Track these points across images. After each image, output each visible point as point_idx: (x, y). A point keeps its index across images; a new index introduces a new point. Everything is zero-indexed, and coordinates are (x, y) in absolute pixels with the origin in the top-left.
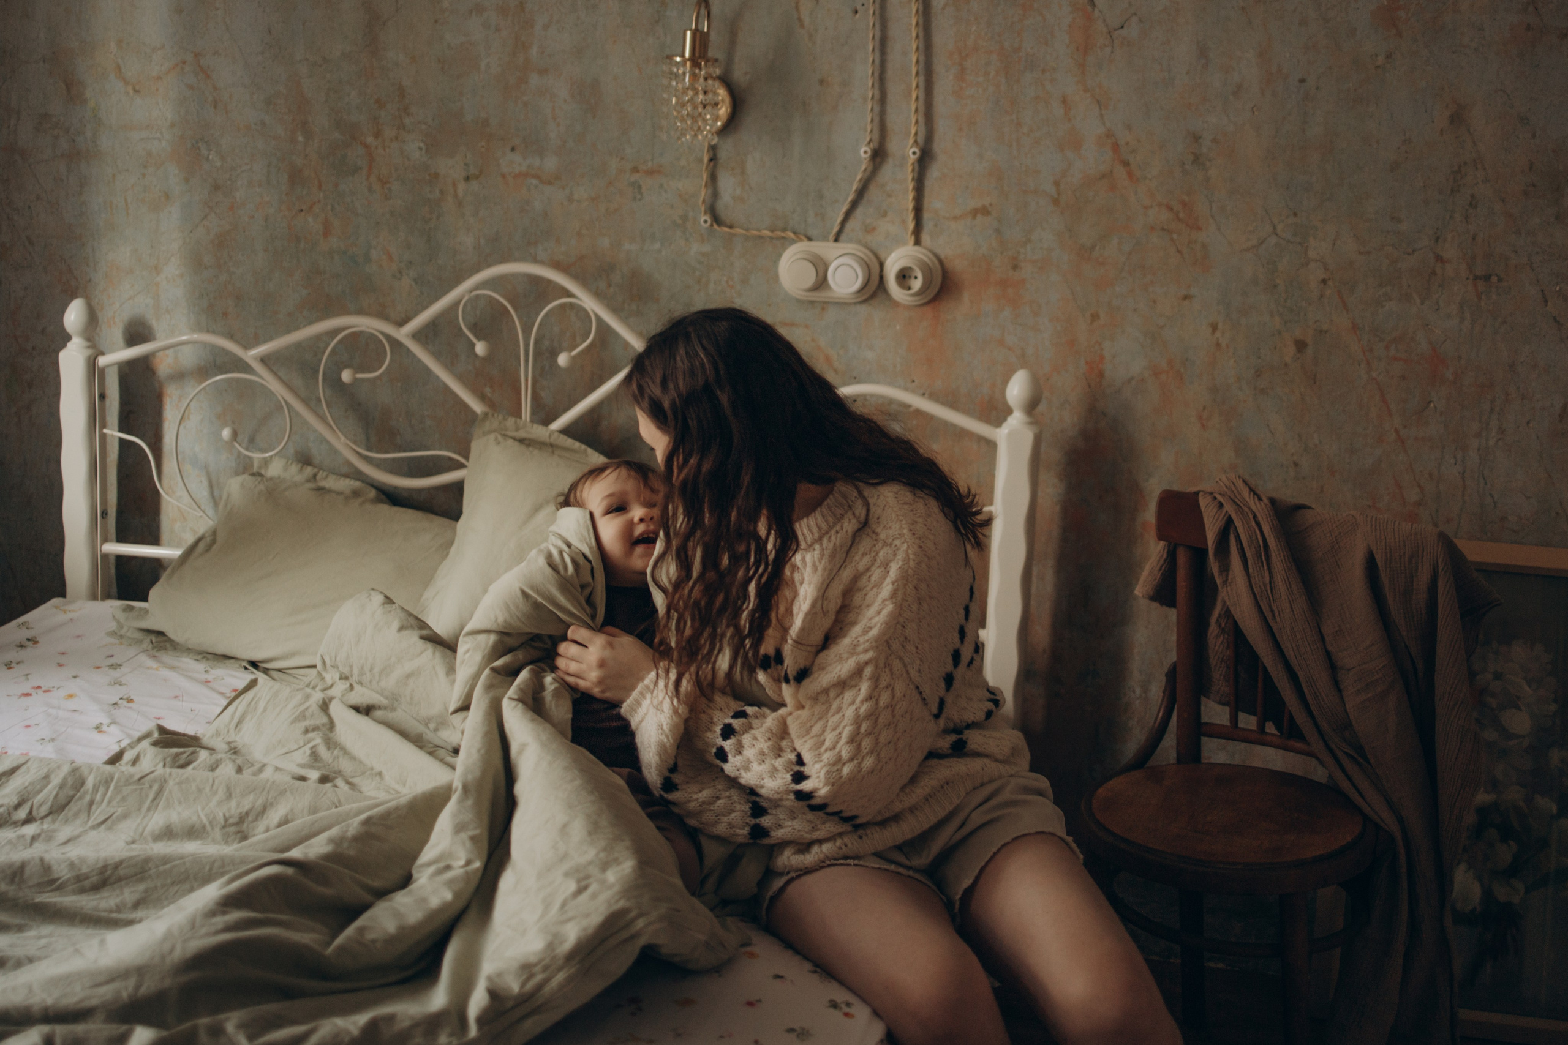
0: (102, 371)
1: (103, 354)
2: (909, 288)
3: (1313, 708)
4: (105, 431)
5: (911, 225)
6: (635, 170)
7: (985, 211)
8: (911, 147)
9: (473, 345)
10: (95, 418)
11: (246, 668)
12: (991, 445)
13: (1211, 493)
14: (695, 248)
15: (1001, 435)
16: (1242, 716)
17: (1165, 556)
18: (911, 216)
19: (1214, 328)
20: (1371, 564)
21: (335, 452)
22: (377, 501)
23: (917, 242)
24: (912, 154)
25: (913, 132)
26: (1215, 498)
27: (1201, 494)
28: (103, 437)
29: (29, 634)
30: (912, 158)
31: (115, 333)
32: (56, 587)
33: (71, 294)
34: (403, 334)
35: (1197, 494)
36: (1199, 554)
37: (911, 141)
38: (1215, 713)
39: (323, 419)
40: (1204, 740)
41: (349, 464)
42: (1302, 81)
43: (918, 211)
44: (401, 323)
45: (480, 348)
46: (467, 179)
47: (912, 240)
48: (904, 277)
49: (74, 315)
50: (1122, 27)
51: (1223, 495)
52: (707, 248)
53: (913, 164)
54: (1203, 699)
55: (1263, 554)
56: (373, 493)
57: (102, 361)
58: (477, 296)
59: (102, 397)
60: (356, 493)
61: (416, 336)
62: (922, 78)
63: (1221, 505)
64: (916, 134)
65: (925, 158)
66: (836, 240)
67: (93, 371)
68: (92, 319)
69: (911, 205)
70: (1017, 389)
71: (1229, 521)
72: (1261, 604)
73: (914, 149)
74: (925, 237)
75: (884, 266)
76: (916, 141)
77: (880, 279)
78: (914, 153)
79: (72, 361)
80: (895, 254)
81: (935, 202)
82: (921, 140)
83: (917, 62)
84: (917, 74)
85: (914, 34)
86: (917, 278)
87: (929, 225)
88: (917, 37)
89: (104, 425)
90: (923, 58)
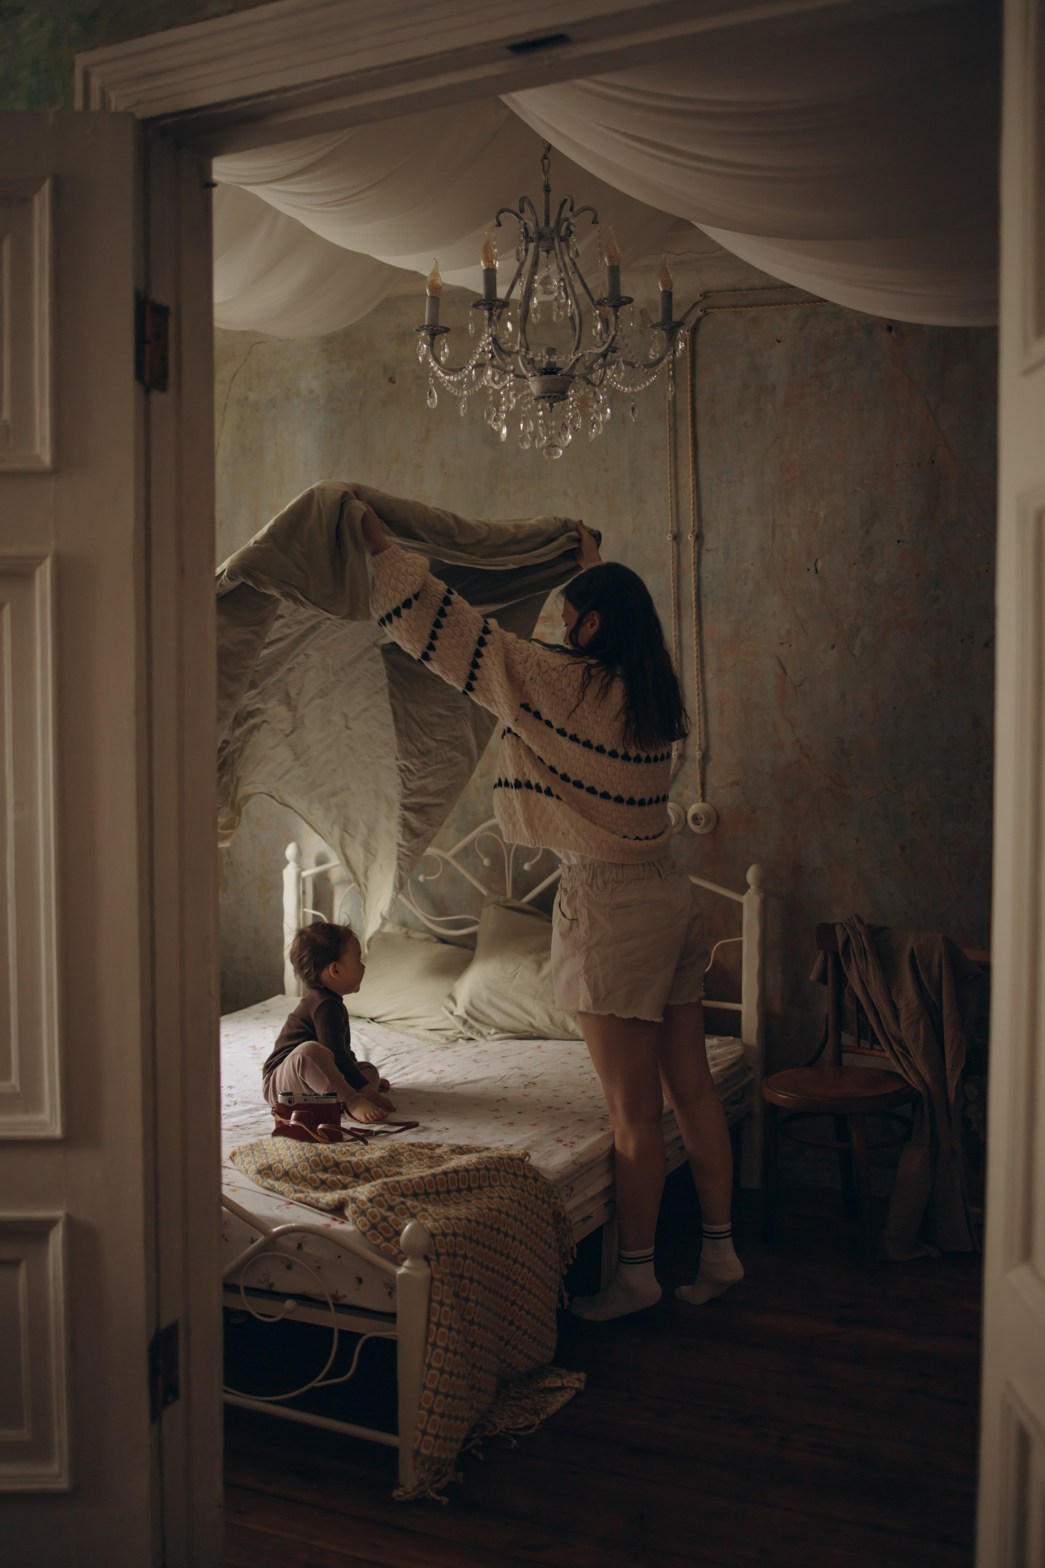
0: (304, 880)
1: (304, 870)
2: (699, 825)
3: (886, 1029)
4: (305, 910)
5: (700, 792)
7: (737, 783)
8: (698, 751)
9: (482, 860)
10: (301, 903)
11: (369, 1022)
12: (740, 905)
13: (842, 923)
15: (744, 899)
16: (862, 1041)
17: (823, 958)
18: (699, 787)
19: (857, 840)
20: (912, 956)
21: (417, 919)
22: (437, 942)
23: (704, 801)
24: (698, 755)
25: (698, 743)
26: (843, 926)
27: (837, 924)
28: (304, 913)
29: (267, 1009)
30: (698, 757)
31: (312, 861)
32: (282, 991)
33: (289, 841)
34: (448, 856)
35: (835, 924)
36: (836, 955)
37: (697, 748)
38: (847, 1039)
39: (411, 902)
40: (843, 1053)
41: (425, 926)
42: (895, 708)
43: (703, 785)
44: (447, 850)
45: (486, 862)
47: (700, 800)
48: (696, 819)
49: (290, 851)
50: (801, 685)
51: (846, 924)
53: (699, 760)
54: (843, 1034)
55: (863, 952)
56: (435, 939)
57: (304, 874)
58: (484, 836)
59: (304, 892)
60: (427, 939)
61: (454, 857)
62: (702, 716)
63: (845, 929)
64: (700, 744)
65: (705, 758)
67: (300, 879)
68: (300, 853)
69: (698, 781)
70: (751, 875)
71: (848, 937)
72: (863, 978)
73: (699, 752)
74: (708, 798)
75: (686, 813)
76: (700, 748)
77: (684, 820)
78: (699, 754)
79: (289, 875)
80: (693, 806)
81: (713, 780)
82: (703, 746)
83: (699, 707)
84: (699, 714)
85: (696, 694)
86: (702, 819)
87: (709, 792)
88: (698, 695)
89: (304, 907)
90: (701, 706)
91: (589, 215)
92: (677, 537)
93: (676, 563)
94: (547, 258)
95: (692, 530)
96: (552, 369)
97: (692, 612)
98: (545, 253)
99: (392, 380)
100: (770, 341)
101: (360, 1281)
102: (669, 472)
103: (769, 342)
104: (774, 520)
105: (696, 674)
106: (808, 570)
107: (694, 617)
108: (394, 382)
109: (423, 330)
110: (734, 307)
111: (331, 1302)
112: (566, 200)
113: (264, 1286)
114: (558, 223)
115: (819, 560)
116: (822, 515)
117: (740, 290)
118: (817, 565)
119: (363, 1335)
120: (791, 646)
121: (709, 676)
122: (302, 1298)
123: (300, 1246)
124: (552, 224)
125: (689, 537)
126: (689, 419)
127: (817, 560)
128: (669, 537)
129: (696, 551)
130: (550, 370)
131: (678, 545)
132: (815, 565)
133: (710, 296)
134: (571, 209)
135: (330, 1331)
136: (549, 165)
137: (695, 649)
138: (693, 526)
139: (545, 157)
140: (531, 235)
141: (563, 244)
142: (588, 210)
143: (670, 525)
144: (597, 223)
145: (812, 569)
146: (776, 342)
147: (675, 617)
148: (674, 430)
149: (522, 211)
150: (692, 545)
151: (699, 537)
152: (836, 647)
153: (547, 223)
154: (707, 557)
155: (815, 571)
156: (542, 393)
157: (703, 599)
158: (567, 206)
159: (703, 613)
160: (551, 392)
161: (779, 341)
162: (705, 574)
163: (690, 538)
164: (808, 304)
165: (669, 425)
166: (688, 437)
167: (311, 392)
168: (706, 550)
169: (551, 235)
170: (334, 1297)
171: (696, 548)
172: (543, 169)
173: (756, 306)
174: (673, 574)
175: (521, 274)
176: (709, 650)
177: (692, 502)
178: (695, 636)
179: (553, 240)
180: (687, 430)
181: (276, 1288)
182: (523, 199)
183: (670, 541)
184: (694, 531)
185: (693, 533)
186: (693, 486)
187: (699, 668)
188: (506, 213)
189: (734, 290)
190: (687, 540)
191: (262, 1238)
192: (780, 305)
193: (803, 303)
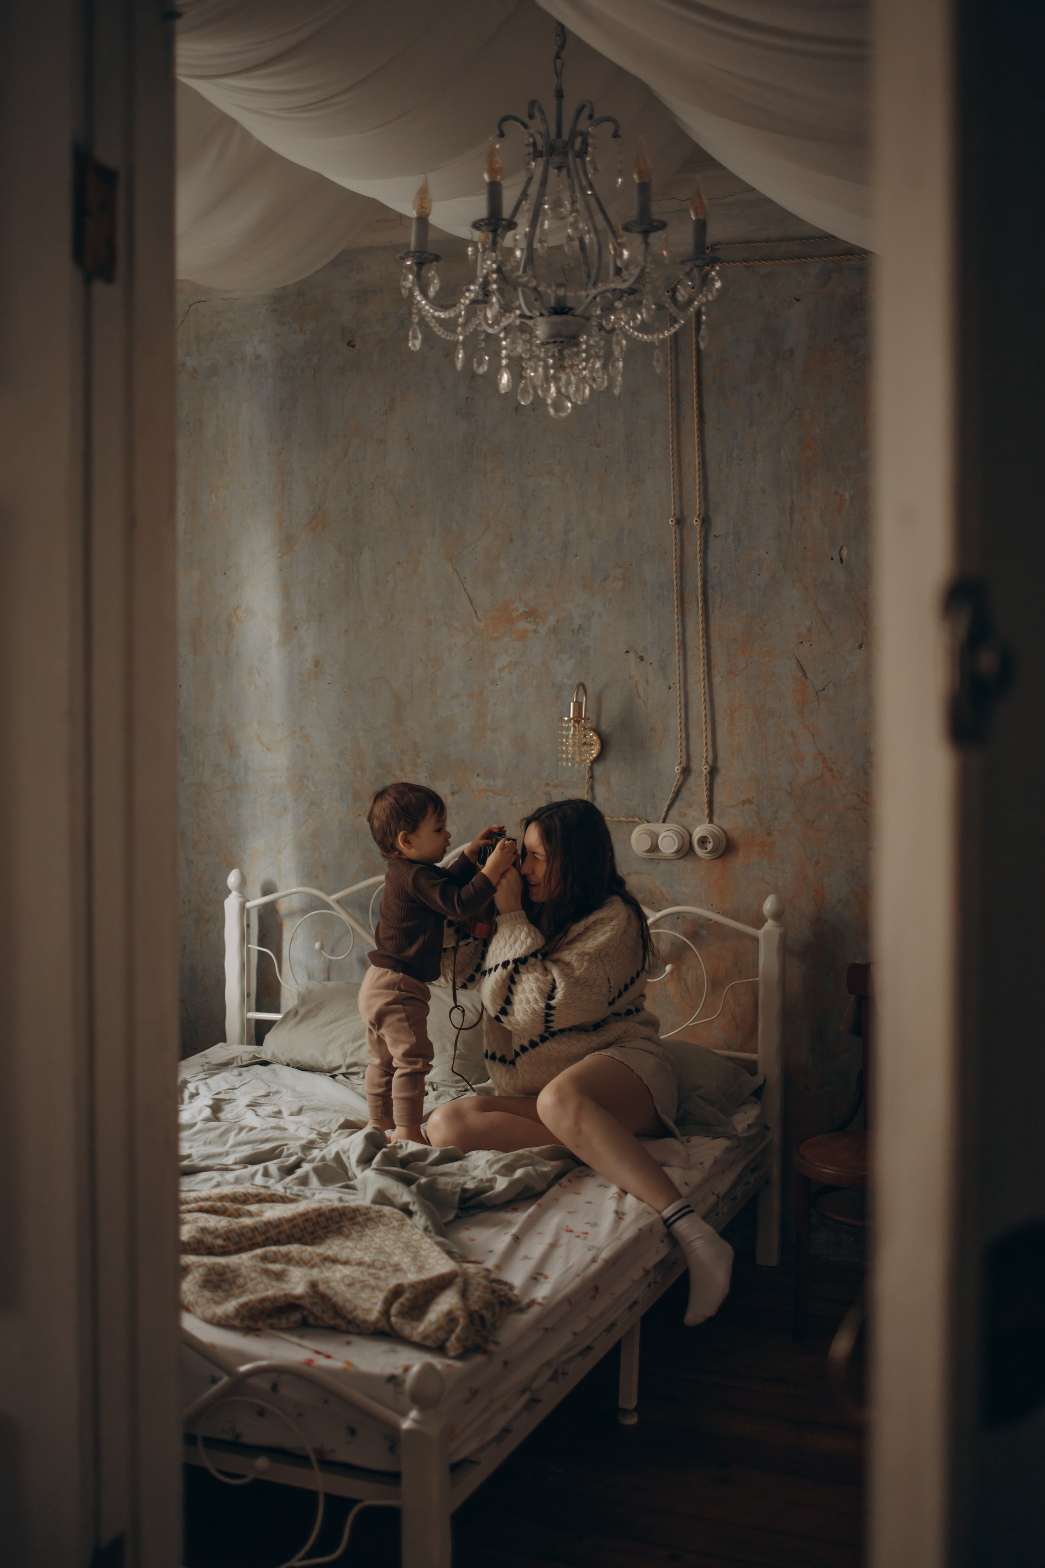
0: (248, 911)
1: (249, 900)
2: (706, 849)
4: (249, 946)
5: (706, 812)
6: (547, 785)
7: (749, 801)
8: (704, 766)
10: (244, 938)
12: (756, 940)
15: (761, 933)
18: (706, 806)
23: (711, 821)
24: (704, 769)
25: (705, 756)
28: (249, 950)
30: (705, 772)
31: (257, 889)
32: (223, 1038)
33: (231, 867)
37: (704, 762)
43: (710, 803)
46: (453, 793)
47: (707, 820)
48: (702, 842)
49: (233, 879)
50: (823, 690)
53: (706, 775)
57: (248, 905)
59: (248, 926)
62: (709, 725)
64: (707, 757)
65: (713, 772)
66: (663, 822)
67: (243, 910)
68: (243, 881)
69: (706, 800)
70: (769, 906)
73: (706, 766)
74: (715, 818)
75: (691, 835)
76: (707, 762)
77: (688, 844)
78: (706, 769)
79: (231, 905)
80: (698, 829)
81: (720, 797)
82: (710, 761)
83: (706, 715)
84: (706, 722)
85: (703, 699)
86: (710, 842)
87: (717, 811)
88: (705, 701)
89: (249, 943)
90: (709, 713)
91: (609, 127)
92: (680, 522)
93: (678, 552)
94: (559, 176)
95: (698, 513)
96: (563, 308)
97: (698, 606)
98: (556, 171)
99: (351, 344)
100: (788, 300)
101: (352, 1432)
102: (671, 447)
103: (786, 301)
104: (792, 502)
105: (702, 678)
106: (832, 559)
107: (700, 613)
108: (353, 346)
109: (408, 258)
110: (746, 261)
111: (313, 1457)
112: (584, 106)
113: (228, 1437)
114: (574, 134)
115: (844, 548)
116: (847, 496)
117: (753, 242)
118: (842, 553)
119: (354, 1502)
120: (812, 645)
121: (717, 680)
122: (277, 1453)
123: (275, 1388)
124: (565, 136)
125: (694, 522)
126: (695, 388)
127: (842, 548)
128: (671, 522)
129: (702, 537)
130: (560, 310)
131: (681, 530)
132: (840, 554)
133: (719, 249)
134: (591, 117)
135: (314, 1494)
136: (562, 67)
137: (701, 649)
138: (699, 509)
139: (558, 57)
140: (539, 148)
141: (578, 160)
142: (608, 120)
143: (673, 508)
144: (619, 136)
145: (837, 558)
146: (794, 301)
147: (677, 612)
148: (677, 400)
149: (531, 117)
150: (698, 531)
151: (706, 521)
152: (863, 646)
153: (559, 134)
154: (714, 544)
155: (839, 560)
156: (548, 338)
157: (710, 592)
158: (586, 113)
159: (711, 608)
160: (560, 336)
161: (798, 300)
162: (712, 564)
163: (696, 522)
164: (831, 258)
165: (671, 395)
166: (693, 408)
167: (258, 357)
168: (714, 536)
169: (564, 148)
170: (319, 1452)
171: (703, 534)
172: (556, 70)
173: (772, 260)
174: (676, 564)
175: (527, 195)
176: (717, 650)
177: (697, 482)
178: (701, 634)
179: (567, 155)
180: (692, 400)
181: (245, 1440)
182: (533, 103)
183: (672, 525)
184: (700, 514)
185: (698, 517)
186: (699, 463)
187: (706, 671)
188: (511, 122)
189: (747, 243)
190: (692, 524)
191: (225, 1379)
192: (798, 258)
193: (825, 256)
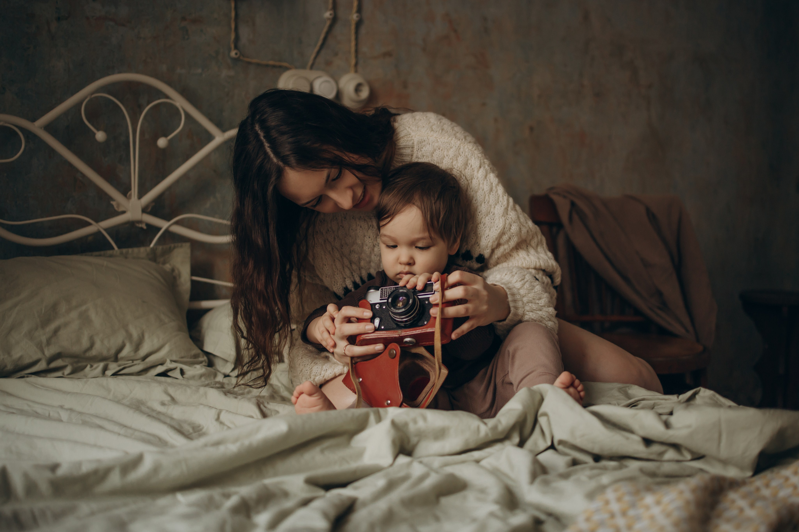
5: (354, 61)
6: (184, 19)
7: (388, 54)
8: (355, 14)
9: (94, 134)
14: (225, 73)
18: (353, 56)
23: (356, 71)
24: (355, 18)
25: (355, 5)
30: (355, 21)
34: (35, 127)
37: (354, 9)
43: (357, 53)
45: (100, 136)
46: (59, 19)
47: (353, 70)
52: (232, 73)
53: (356, 24)
58: (96, 97)
61: (47, 128)
66: (312, 68)
74: (360, 69)
75: (338, 84)
76: (357, 10)
80: (344, 78)
81: (365, 48)
86: (365, 91)
87: (361, 61)
